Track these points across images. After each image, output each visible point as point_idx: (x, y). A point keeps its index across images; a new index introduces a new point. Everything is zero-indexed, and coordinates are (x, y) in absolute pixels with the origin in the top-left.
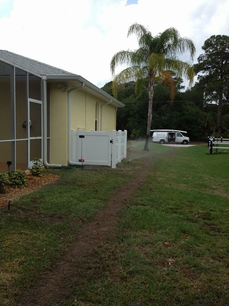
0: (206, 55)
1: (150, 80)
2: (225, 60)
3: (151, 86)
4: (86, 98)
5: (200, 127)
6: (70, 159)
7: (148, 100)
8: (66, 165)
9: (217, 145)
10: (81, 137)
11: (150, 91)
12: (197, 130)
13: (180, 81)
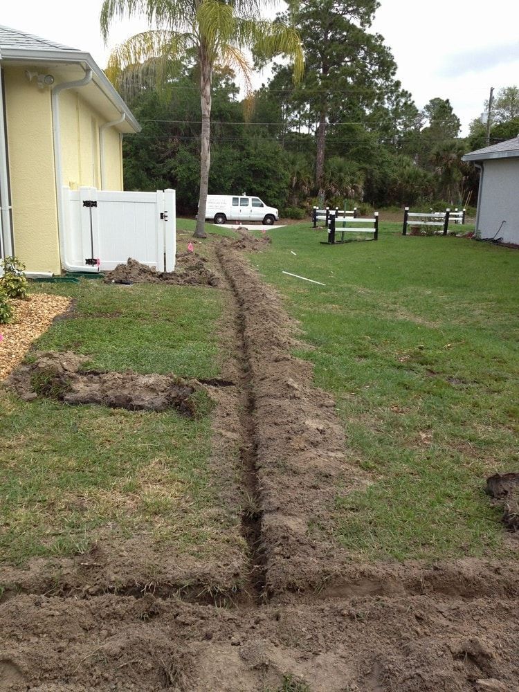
0: (289, 15)
1: (203, 70)
2: (331, 31)
3: (205, 85)
4: (77, 109)
5: (283, 185)
6: (66, 259)
7: (200, 117)
8: (58, 272)
9: (344, 224)
10: (88, 204)
11: (205, 96)
12: (277, 192)
13: (230, 74)
